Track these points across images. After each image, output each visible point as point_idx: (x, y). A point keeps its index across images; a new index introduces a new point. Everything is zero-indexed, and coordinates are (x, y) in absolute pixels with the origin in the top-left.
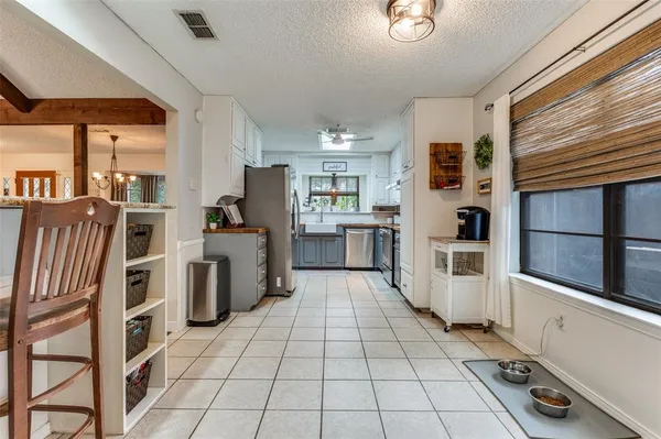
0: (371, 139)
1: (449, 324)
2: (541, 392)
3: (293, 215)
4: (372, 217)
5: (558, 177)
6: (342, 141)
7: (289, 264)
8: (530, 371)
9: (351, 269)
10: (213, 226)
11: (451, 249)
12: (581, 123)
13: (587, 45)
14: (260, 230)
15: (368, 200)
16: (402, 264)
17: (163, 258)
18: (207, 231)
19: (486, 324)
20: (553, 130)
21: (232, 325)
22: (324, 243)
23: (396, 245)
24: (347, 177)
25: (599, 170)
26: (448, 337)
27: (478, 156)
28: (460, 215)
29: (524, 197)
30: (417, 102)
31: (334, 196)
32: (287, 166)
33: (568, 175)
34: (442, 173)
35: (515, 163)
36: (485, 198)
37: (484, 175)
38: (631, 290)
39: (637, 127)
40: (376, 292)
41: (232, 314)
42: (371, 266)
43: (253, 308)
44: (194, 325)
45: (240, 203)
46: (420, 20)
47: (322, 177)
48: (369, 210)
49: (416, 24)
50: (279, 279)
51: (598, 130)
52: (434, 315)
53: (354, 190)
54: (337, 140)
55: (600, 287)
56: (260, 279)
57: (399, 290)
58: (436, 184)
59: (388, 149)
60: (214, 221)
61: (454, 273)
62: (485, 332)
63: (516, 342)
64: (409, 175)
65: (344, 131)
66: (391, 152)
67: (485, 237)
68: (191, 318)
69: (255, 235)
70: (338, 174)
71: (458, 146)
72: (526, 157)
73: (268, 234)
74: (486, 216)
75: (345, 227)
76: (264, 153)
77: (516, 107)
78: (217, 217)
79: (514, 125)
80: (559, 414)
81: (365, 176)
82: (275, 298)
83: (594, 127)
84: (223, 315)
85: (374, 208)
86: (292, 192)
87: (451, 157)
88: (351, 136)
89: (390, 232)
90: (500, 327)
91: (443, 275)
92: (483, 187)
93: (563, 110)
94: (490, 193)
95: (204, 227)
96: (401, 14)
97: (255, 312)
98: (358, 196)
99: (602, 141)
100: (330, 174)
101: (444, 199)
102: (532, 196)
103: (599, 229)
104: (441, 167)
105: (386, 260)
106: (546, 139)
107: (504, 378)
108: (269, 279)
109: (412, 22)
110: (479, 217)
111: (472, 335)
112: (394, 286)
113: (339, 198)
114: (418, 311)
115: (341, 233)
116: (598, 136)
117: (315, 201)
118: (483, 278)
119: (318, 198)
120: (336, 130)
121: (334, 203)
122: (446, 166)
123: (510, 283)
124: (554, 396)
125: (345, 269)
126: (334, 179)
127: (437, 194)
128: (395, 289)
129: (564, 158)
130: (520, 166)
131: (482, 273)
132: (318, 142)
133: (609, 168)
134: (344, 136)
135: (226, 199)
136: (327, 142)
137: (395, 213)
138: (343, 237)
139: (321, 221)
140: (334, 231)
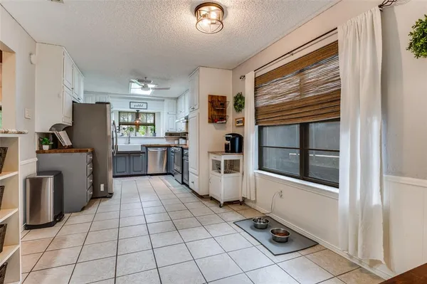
0: (168, 89)
1: (222, 203)
2: (275, 232)
3: (113, 138)
4: (165, 140)
5: (278, 118)
6: (149, 89)
7: (110, 174)
8: (268, 221)
9: (151, 175)
10: (46, 148)
11: (223, 158)
12: (290, 92)
13: (294, 52)
14: (89, 150)
15: (161, 130)
16: (190, 169)
17: (18, 175)
18: (40, 151)
19: (241, 200)
20: (276, 93)
21: (67, 223)
22: (131, 158)
23: (185, 157)
24: (147, 113)
25: (298, 116)
26: (222, 210)
27: (235, 104)
28: (227, 139)
29: (260, 129)
30: (201, 69)
31: (138, 125)
32: (108, 103)
33: (284, 118)
34: (215, 113)
35: (257, 109)
36: (241, 129)
37: (239, 115)
38: (312, 174)
39: (315, 96)
40: (172, 188)
41: (66, 215)
42: (164, 171)
43: (83, 209)
44: (31, 229)
45: (68, 129)
46: (214, 22)
47: (128, 112)
48: (163, 135)
49: (212, 24)
50: (102, 186)
51: (298, 96)
52: (212, 199)
53: (152, 121)
54: (145, 88)
55: (298, 174)
56: (88, 187)
57: (188, 186)
58: (212, 120)
59: (177, 96)
60: (46, 144)
61: (225, 173)
62: (241, 204)
63: (258, 208)
64: (195, 113)
65: (149, 82)
66: (177, 99)
67: (241, 151)
68: (28, 223)
69: (85, 154)
70: (141, 111)
71: (224, 98)
72: (262, 107)
73: (93, 153)
74: (241, 139)
75: (147, 147)
76: (85, 92)
77: (257, 79)
78: (50, 141)
79: (256, 89)
80: (285, 240)
81: (160, 113)
82: (99, 199)
83: (297, 94)
84: (59, 217)
85: (166, 134)
86: (112, 122)
87: (221, 104)
88: (153, 86)
89: (179, 150)
90: (250, 200)
91: (219, 174)
92: (238, 122)
93: (281, 84)
94: (243, 125)
95: (37, 148)
96: (204, 16)
97: (85, 211)
98: (154, 126)
99: (299, 101)
100: (135, 110)
101: (216, 129)
102: (264, 128)
103: (298, 145)
104: (215, 110)
105: (177, 168)
106: (273, 98)
107: (256, 227)
108: (94, 186)
109: (210, 22)
110: (237, 139)
111: (235, 207)
112: (183, 183)
113: (142, 128)
114: (201, 197)
115: (145, 150)
116: (298, 98)
117: (124, 129)
118: (240, 174)
119: (126, 127)
120: (144, 81)
121: (137, 130)
122: (217, 110)
123: (255, 176)
124: (281, 232)
125: (147, 175)
126: (137, 114)
127: (212, 125)
128: (184, 186)
129: (281, 108)
130: (259, 111)
131: (239, 171)
132: (128, 87)
133: (302, 115)
134: (150, 86)
135: (57, 127)
136: (136, 89)
137: (181, 138)
138: (146, 153)
139: (129, 143)
140: (139, 149)
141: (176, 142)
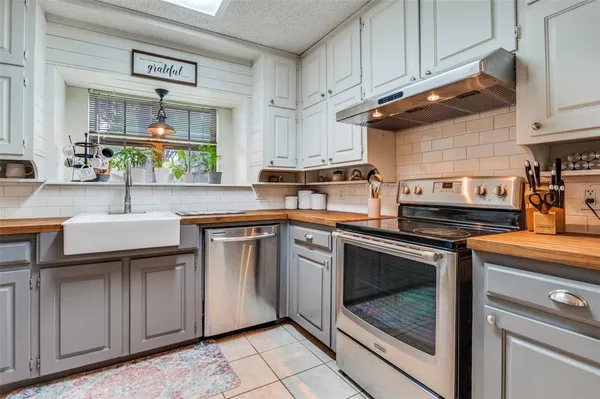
4: (254, 195)
9: (219, 337)
15: (242, 163)
42: (271, 316)
59: (297, 46)
66: (299, 57)
81: (230, 110)
85: (263, 175)
115: (194, 242)
121: (159, 160)
137: (305, 188)
138: (200, 253)
139: (128, 209)
140: (173, 239)
141: (290, 203)
